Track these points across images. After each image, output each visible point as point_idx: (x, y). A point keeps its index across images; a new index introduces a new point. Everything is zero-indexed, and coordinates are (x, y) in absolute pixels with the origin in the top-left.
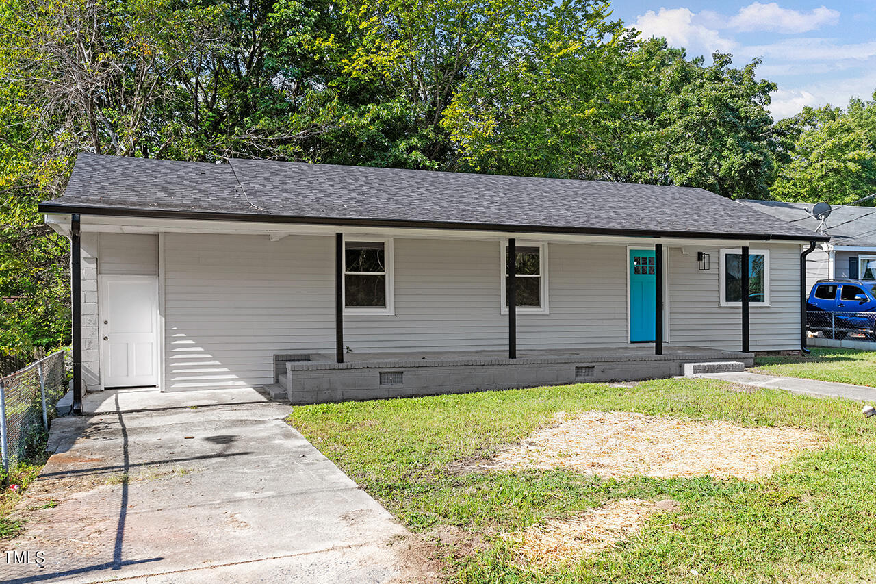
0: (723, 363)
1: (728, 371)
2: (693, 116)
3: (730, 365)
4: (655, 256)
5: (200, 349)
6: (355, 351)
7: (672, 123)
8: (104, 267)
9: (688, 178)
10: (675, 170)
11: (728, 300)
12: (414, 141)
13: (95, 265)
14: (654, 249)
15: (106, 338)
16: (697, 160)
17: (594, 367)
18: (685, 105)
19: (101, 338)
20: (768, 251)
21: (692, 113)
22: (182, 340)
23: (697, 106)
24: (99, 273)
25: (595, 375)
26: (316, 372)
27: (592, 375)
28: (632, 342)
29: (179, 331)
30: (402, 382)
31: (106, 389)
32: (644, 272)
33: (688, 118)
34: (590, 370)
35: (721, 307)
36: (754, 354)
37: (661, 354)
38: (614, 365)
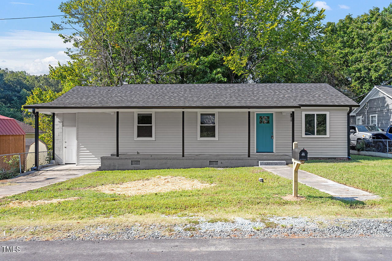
0: (275, 161)
1: (277, 165)
2: (385, 44)
3: (278, 162)
5: (88, 151)
6: (140, 153)
7: (374, 47)
8: (65, 124)
9: (379, 75)
10: (373, 71)
11: (306, 134)
12: (219, 70)
13: (62, 124)
15: (66, 148)
16: (385, 65)
17: (218, 161)
18: (381, 39)
19: (64, 147)
20: (329, 112)
21: (384, 42)
22: (83, 148)
23: (387, 39)
24: (63, 126)
25: (218, 164)
26: (109, 160)
27: (217, 164)
28: (257, 152)
29: (82, 145)
30: (140, 164)
31: (66, 164)
32: (264, 123)
33: (381, 45)
34: (216, 162)
35: (302, 138)
36: (312, 158)
37: (250, 157)
38: (227, 161)
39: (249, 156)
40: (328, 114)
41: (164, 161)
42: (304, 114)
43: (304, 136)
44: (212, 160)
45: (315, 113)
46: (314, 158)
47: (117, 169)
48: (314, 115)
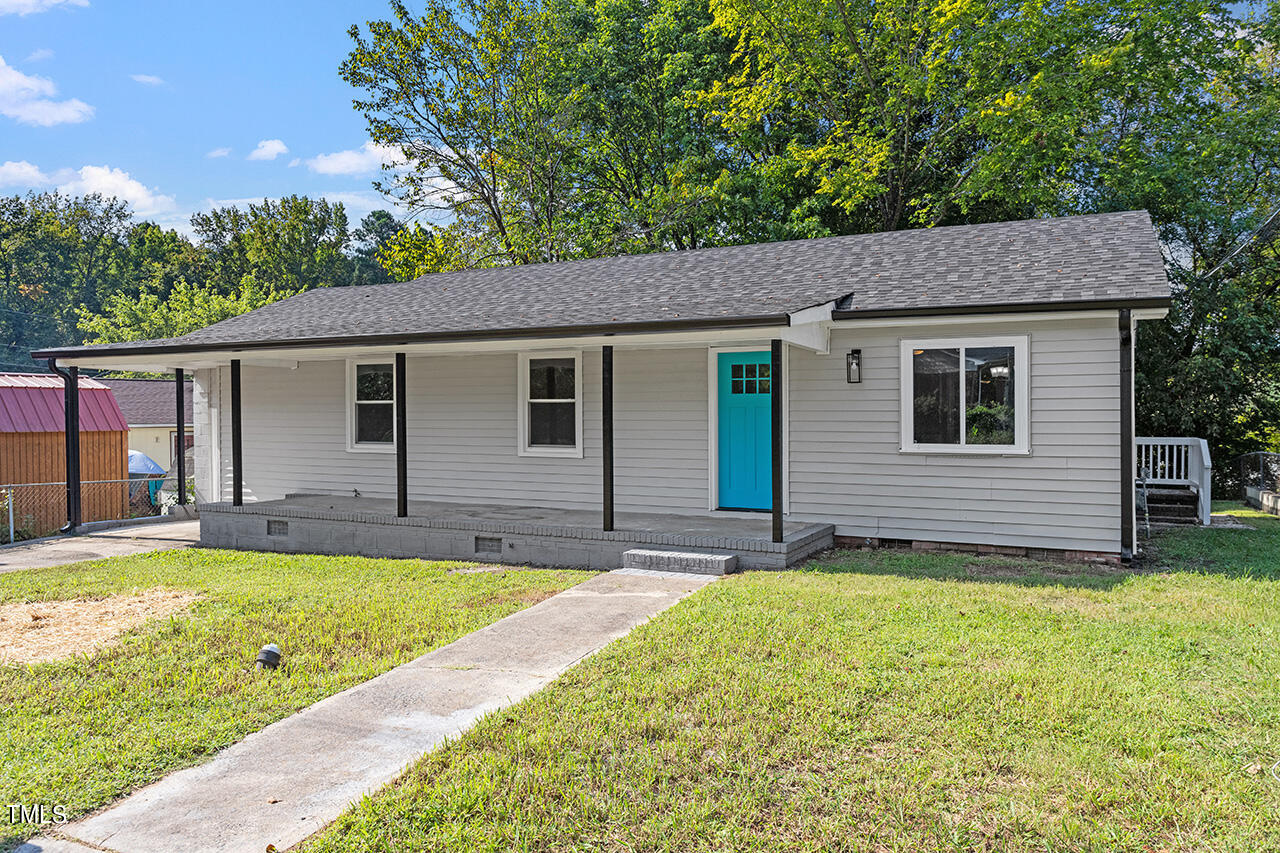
4: (770, 362)
6: (362, 495)
11: (918, 439)
14: (769, 349)
17: (503, 540)
20: (1025, 338)
24: (210, 406)
27: (500, 551)
28: (718, 509)
30: (287, 534)
32: (751, 389)
34: (495, 543)
35: (901, 454)
36: (949, 547)
37: (612, 529)
38: (529, 540)
39: (609, 526)
40: (1020, 344)
41: (349, 527)
42: (908, 348)
43: (908, 444)
44: (483, 535)
45: (962, 344)
46: (955, 547)
47: (234, 543)
48: (956, 351)
